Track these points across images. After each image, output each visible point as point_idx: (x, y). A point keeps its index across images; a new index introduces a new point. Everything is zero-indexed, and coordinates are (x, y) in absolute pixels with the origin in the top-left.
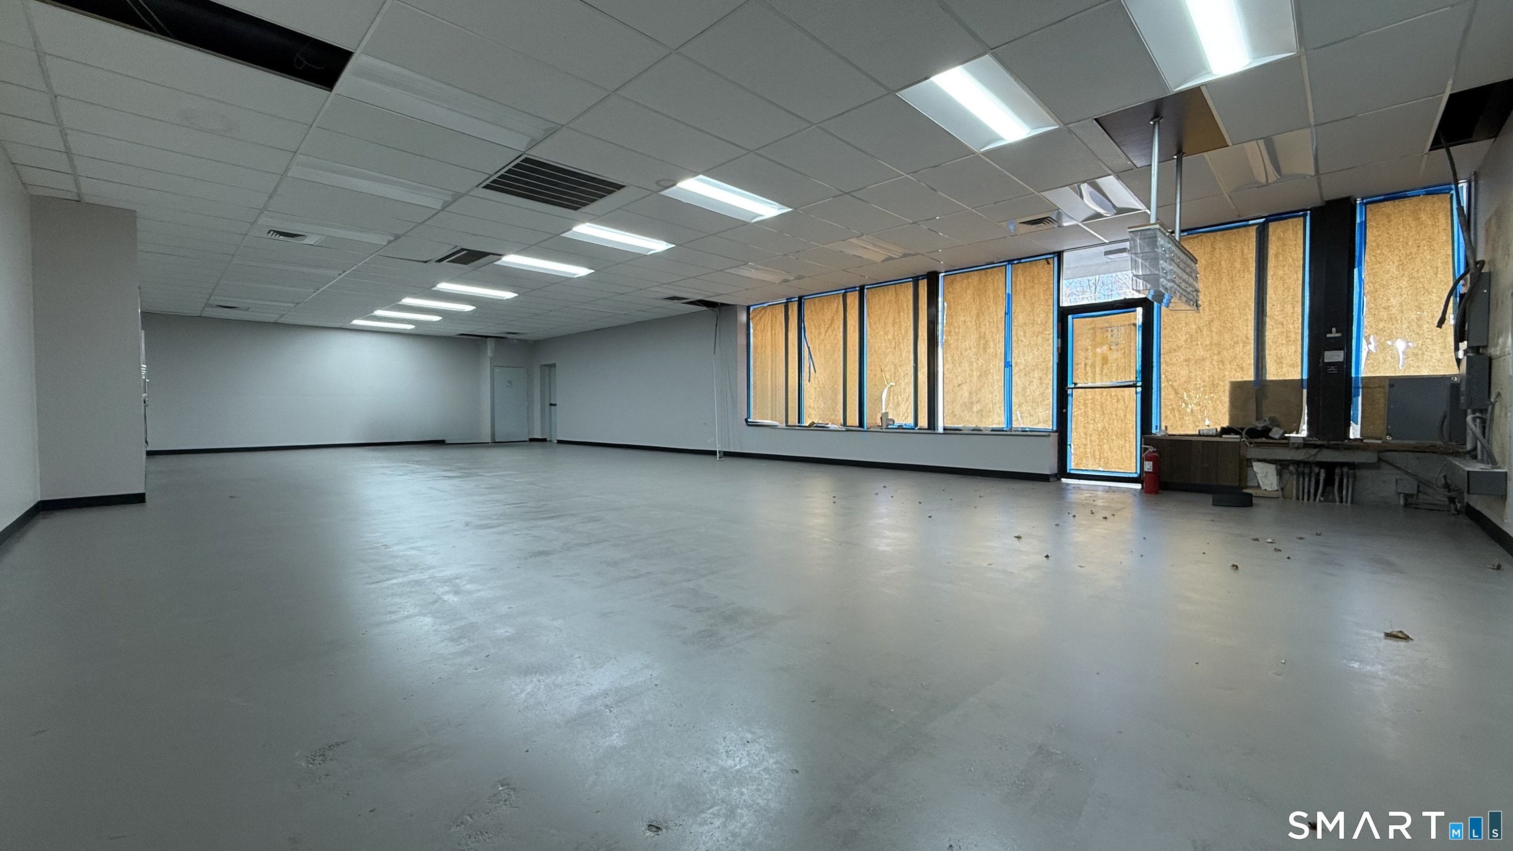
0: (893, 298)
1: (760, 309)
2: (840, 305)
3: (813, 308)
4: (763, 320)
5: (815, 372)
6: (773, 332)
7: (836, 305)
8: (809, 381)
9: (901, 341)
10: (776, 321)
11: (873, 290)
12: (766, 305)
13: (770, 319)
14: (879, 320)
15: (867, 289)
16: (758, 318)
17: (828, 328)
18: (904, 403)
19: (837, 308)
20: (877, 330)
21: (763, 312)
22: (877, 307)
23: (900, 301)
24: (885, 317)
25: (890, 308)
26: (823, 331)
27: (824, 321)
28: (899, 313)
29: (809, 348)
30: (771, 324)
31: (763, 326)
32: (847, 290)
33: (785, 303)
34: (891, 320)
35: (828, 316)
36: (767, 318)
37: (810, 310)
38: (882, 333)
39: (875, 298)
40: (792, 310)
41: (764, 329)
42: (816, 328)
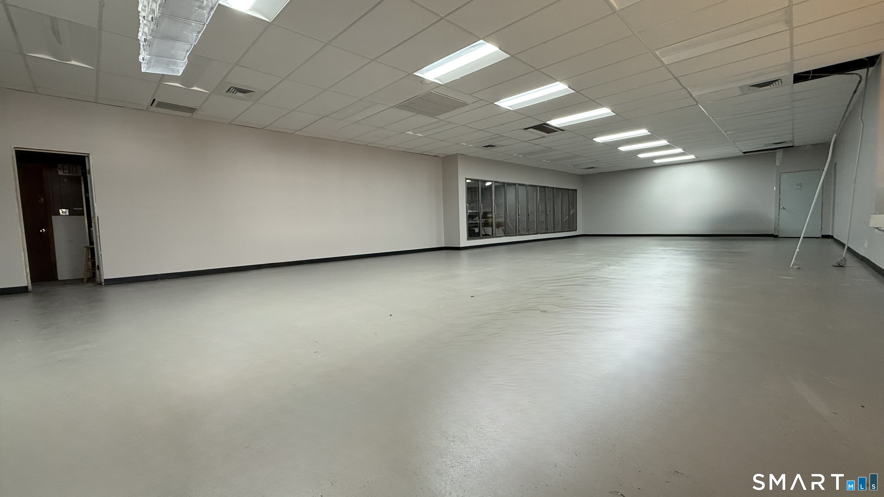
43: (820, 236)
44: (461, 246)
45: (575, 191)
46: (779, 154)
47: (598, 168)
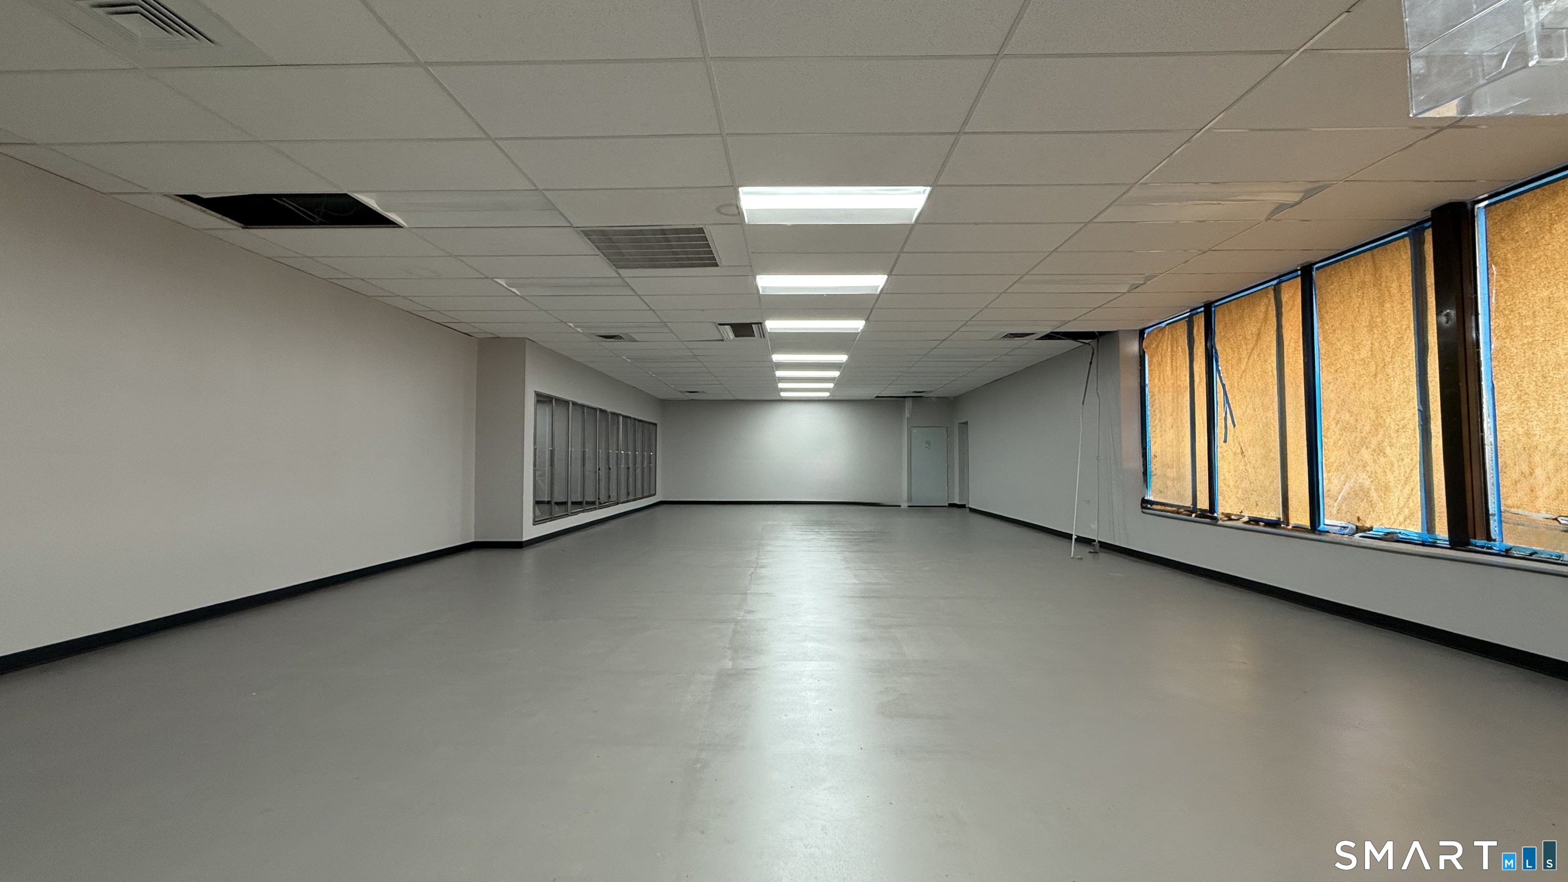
0: (1368, 278)
1: (1155, 331)
2: (1270, 309)
3: (1227, 319)
4: (1160, 349)
5: (1234, 426)
6: (1174, 364)
7: (1263, 309)
8: (1225, 441)
9: (1388, 359)
10: (1177, 347)
11: (1328, 269)
12: (1163, 325)
13: (1169, 346)
14: (1341, 324)
15: (1318, 269)
16: (1154, 346)
17: (1253, 349)
18: (1400, 487)
19: (1267, 312)
20: (1339, 344)
21: (1160, 335)
22: (1337, 299)
23: (1384, 279)
24: (1352, 317)
25: (1363, 298)
26: (1244, 354)
27: (1245, 338)
28: (1382, 305)
29: (1224, 386)
30: (1171, 352)
31: (1160, 357)
32: (1281, 278)
33: (1188, 317)
34: (1365, 319)
35: (1251, 328)
36: (1166, 345)
37: (1223, 323)
38: (1348, 348)
39: (1332, 284)
40: (1199, 327)
41: (1162, 361)
42: (1233, 351)
43: (947, 505)
44: (524, 539)
45: (655, 426)
46: (908, 404)
47: (704, 392)
